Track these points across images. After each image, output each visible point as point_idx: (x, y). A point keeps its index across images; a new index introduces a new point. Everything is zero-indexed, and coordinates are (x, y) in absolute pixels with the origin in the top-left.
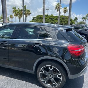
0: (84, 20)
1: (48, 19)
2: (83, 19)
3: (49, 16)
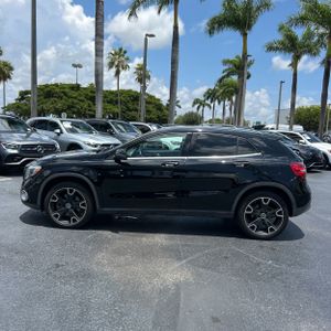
0: (198, 108)
1: (83, 101)
2: (196, 106)
3: (85, 89)
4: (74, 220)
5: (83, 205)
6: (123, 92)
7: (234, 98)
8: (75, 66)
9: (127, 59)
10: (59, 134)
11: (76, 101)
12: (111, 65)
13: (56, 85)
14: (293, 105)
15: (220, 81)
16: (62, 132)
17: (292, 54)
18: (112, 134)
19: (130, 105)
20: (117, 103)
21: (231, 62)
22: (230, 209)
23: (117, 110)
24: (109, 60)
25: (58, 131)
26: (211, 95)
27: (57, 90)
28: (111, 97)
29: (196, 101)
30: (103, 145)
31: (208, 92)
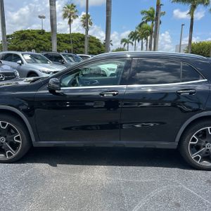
4: (10, 154)
5: (18, 138)
6: (73, 35)
7: (149, 37)
8: (40, 17)
9: (76, 11)
10: (20, 64)
11: (42, 41)
12: (65, 16)
13: (29, 31)
14: (190, 41)
15: (140, 26)
16: (22, 63)
17: (190, 5)
18: (63, 63)
19: (79, 44)
20: (70, 42)
21: (147, 12)
22: (174, 141)
23: (70, 47)
24: (63, 13)
25: (20, 62)
26: (133, 36)
27: (29, 34)
28: (66, 38)
29: (123, 40)
30: (55, 72)
31: (131, 34)
